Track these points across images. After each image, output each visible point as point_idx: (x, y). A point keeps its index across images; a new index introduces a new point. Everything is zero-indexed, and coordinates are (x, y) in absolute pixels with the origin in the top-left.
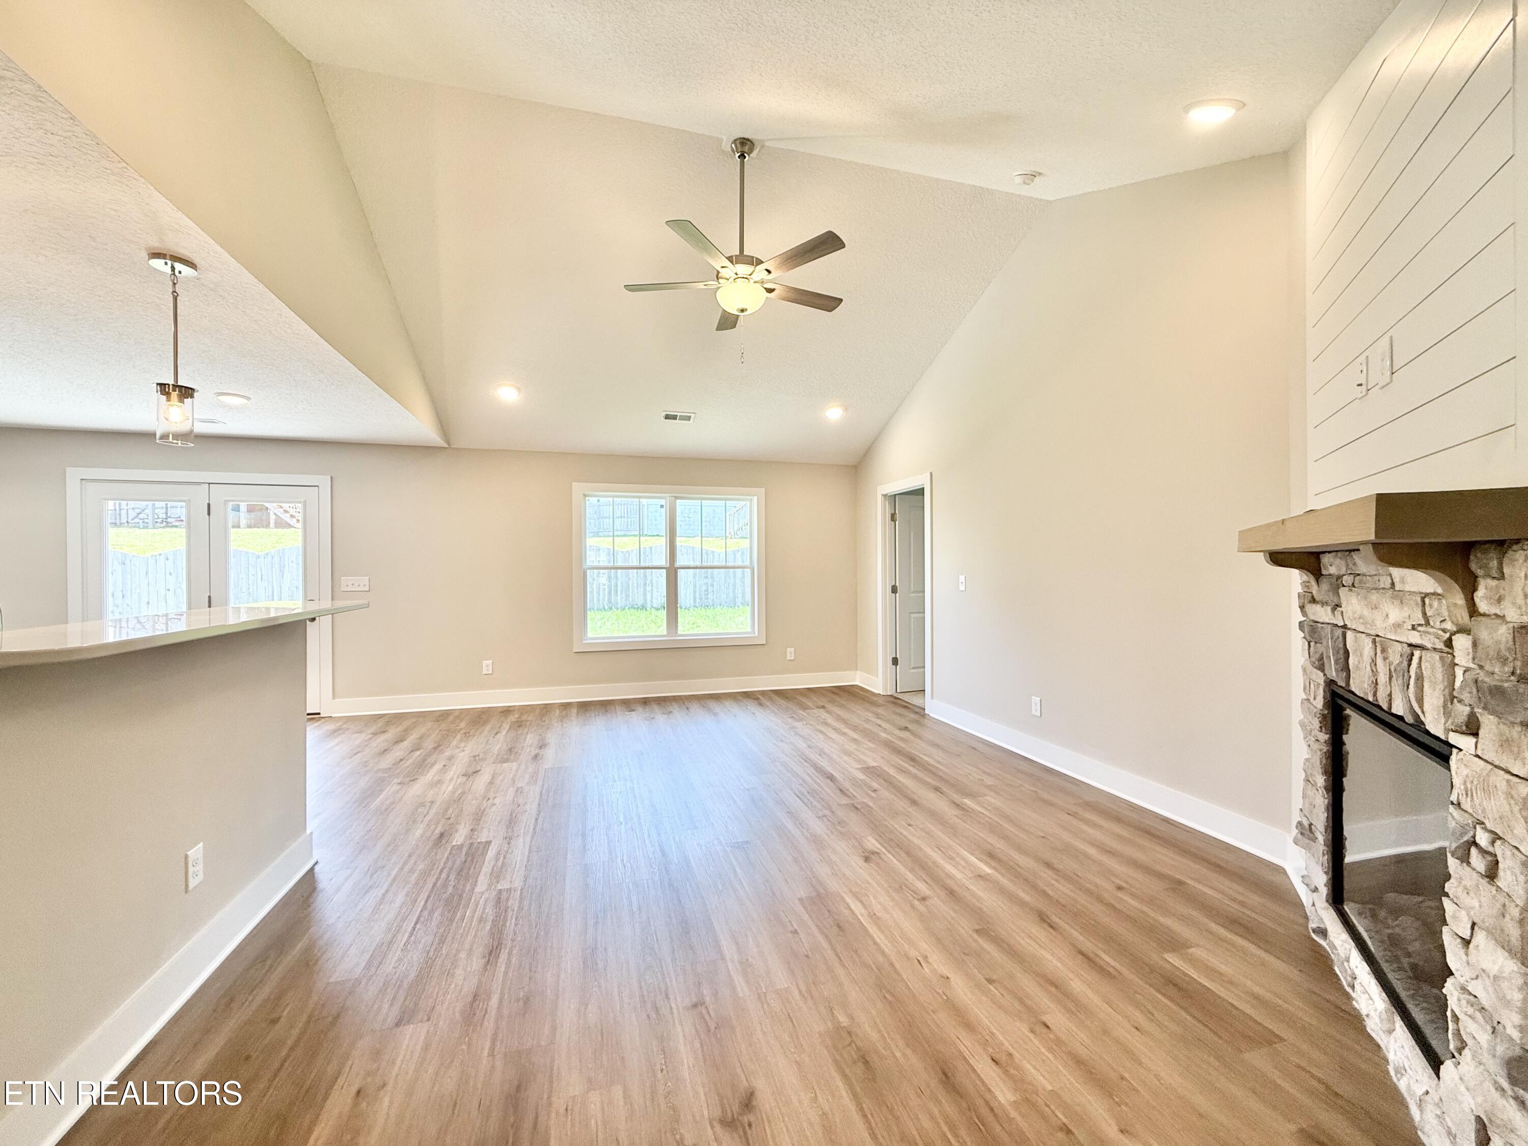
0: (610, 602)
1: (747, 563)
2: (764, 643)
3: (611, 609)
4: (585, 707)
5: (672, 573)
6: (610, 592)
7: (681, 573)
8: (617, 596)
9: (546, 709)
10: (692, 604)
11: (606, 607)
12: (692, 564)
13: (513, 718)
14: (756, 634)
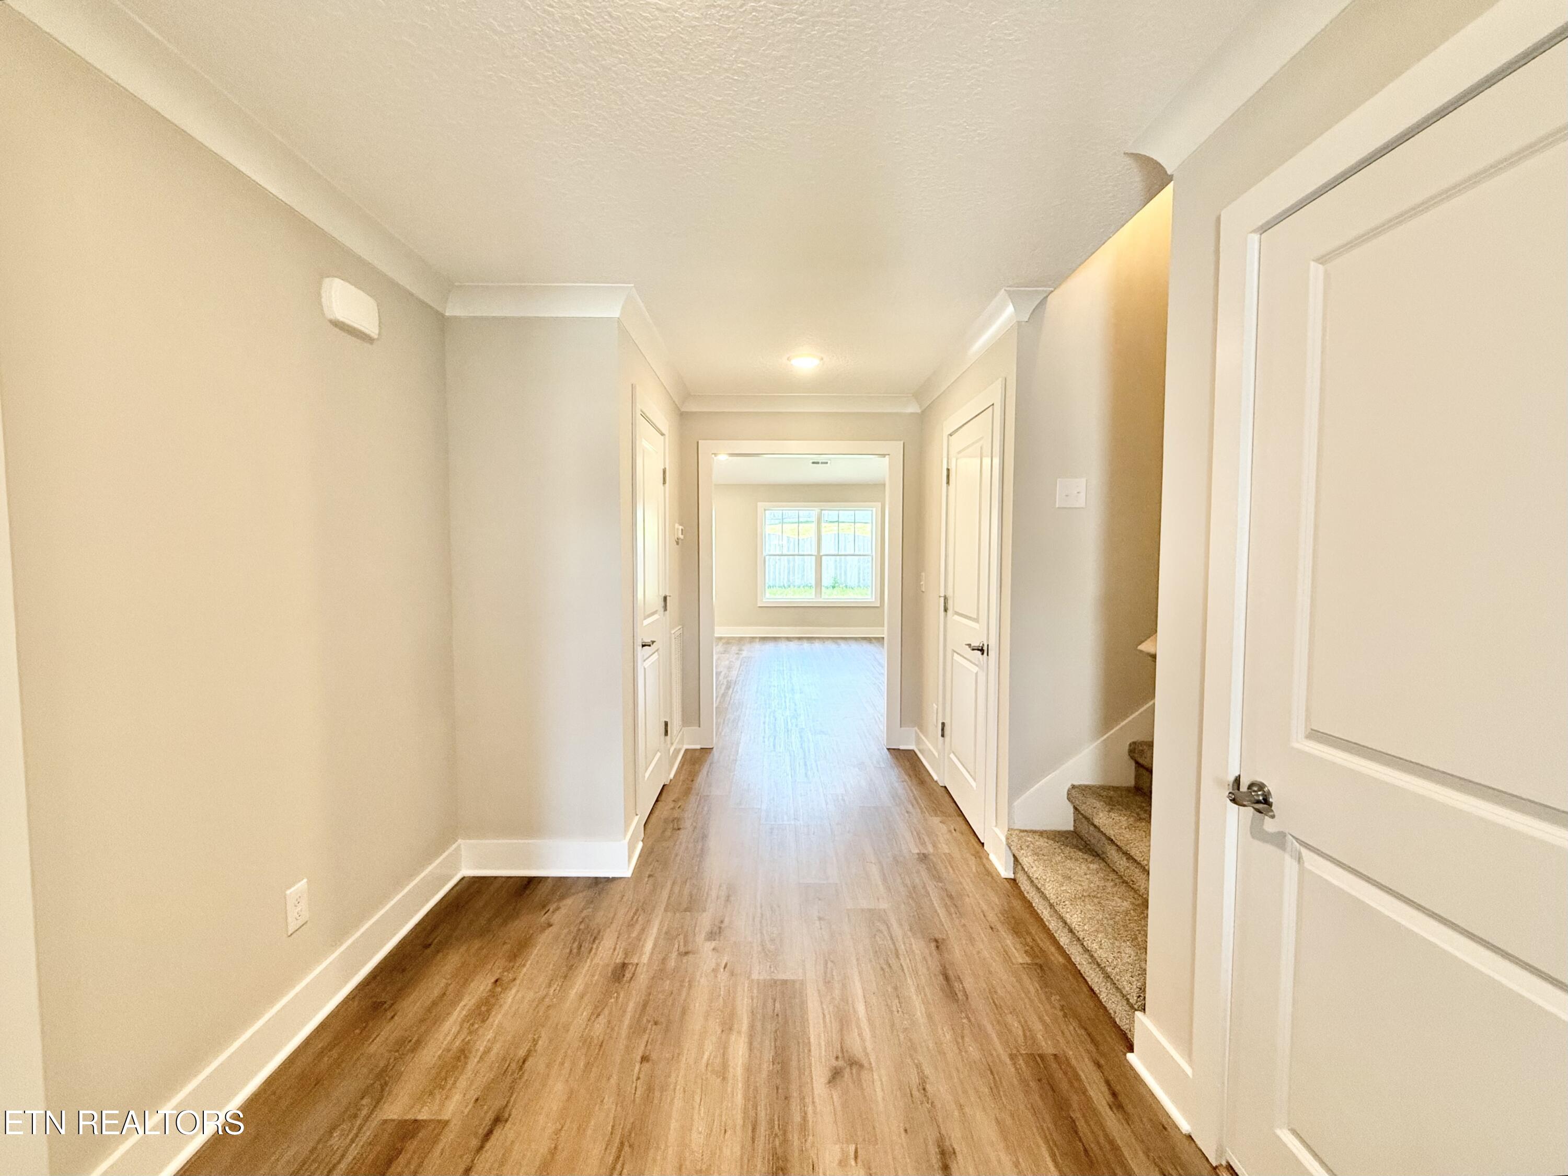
0: (789, 581)
1: (869, 553)
2: (879, 605)
3: (789, 586)
4: (764, 639)
5: (819, 559)
6: (789, 573)
7: (824, 558)
8: (794, 576)
9: (741, 639)
10: (857, 584)
11: (786, 585)
12: (833, 553)
13: (723, 641)
14: (874, 600)
